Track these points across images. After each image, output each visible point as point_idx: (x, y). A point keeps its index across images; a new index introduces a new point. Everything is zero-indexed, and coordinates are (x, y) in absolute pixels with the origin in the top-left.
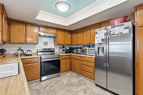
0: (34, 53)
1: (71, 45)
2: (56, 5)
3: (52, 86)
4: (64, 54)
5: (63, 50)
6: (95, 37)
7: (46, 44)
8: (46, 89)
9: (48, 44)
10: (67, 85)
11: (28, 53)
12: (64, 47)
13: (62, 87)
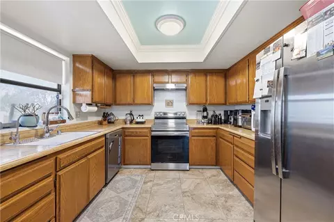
0: (150, 121)
1: (225, 104)
2: (155, 23)
3: (158, 184)
4: (205, 126)
5: (204, 117)
6: (256, 79)
7: (169, 103)
8: (146, 185)
9: (174, 104)
10: (183, 192)
11: (139, 120)
12: (205, 110)
13: (171, 192)
